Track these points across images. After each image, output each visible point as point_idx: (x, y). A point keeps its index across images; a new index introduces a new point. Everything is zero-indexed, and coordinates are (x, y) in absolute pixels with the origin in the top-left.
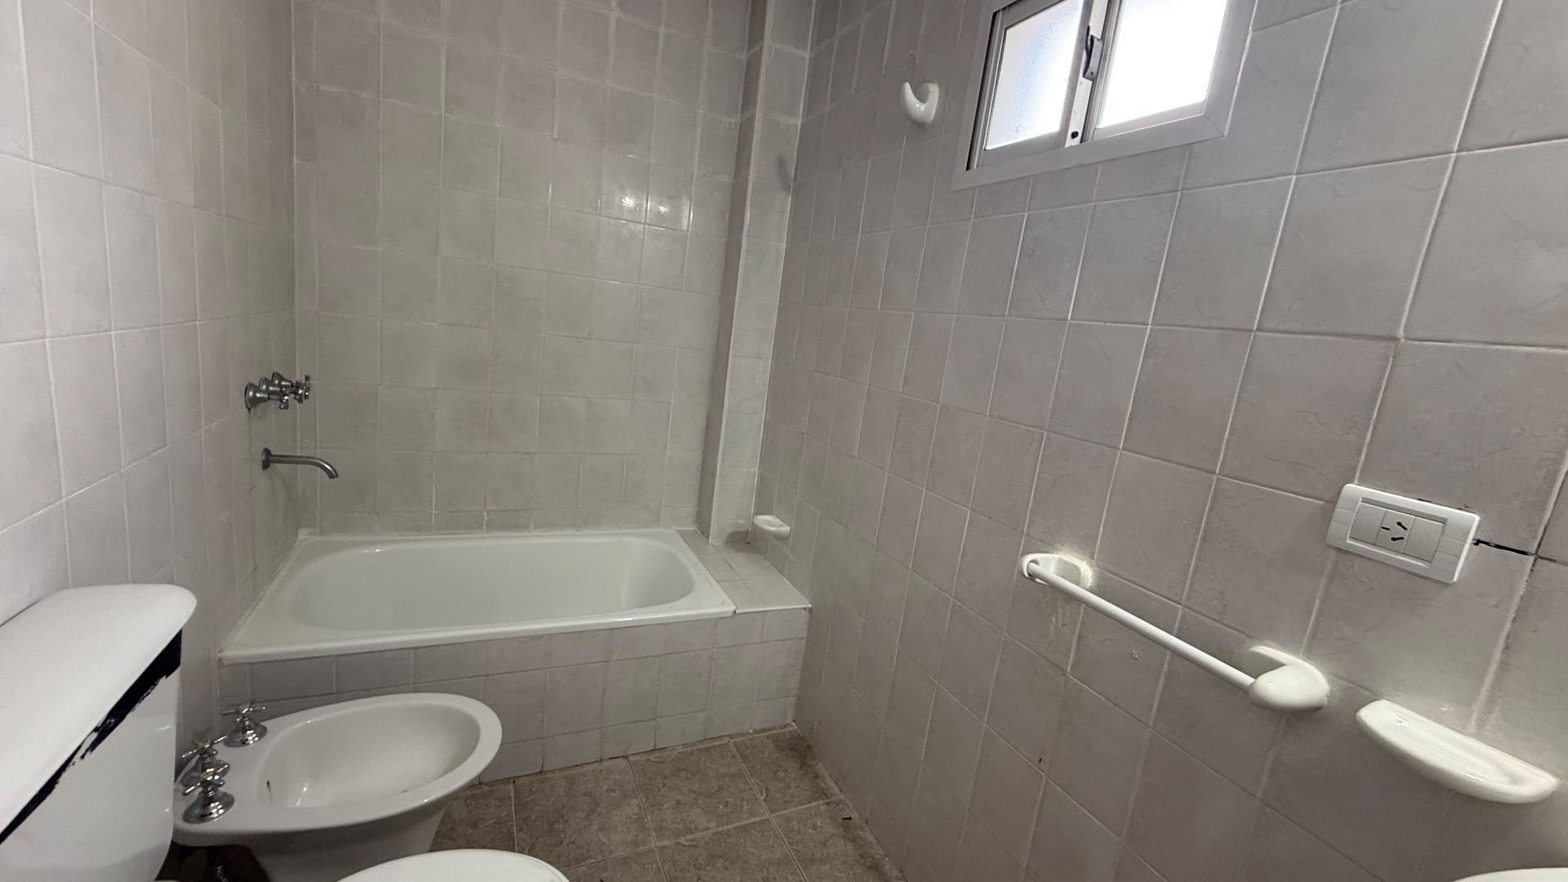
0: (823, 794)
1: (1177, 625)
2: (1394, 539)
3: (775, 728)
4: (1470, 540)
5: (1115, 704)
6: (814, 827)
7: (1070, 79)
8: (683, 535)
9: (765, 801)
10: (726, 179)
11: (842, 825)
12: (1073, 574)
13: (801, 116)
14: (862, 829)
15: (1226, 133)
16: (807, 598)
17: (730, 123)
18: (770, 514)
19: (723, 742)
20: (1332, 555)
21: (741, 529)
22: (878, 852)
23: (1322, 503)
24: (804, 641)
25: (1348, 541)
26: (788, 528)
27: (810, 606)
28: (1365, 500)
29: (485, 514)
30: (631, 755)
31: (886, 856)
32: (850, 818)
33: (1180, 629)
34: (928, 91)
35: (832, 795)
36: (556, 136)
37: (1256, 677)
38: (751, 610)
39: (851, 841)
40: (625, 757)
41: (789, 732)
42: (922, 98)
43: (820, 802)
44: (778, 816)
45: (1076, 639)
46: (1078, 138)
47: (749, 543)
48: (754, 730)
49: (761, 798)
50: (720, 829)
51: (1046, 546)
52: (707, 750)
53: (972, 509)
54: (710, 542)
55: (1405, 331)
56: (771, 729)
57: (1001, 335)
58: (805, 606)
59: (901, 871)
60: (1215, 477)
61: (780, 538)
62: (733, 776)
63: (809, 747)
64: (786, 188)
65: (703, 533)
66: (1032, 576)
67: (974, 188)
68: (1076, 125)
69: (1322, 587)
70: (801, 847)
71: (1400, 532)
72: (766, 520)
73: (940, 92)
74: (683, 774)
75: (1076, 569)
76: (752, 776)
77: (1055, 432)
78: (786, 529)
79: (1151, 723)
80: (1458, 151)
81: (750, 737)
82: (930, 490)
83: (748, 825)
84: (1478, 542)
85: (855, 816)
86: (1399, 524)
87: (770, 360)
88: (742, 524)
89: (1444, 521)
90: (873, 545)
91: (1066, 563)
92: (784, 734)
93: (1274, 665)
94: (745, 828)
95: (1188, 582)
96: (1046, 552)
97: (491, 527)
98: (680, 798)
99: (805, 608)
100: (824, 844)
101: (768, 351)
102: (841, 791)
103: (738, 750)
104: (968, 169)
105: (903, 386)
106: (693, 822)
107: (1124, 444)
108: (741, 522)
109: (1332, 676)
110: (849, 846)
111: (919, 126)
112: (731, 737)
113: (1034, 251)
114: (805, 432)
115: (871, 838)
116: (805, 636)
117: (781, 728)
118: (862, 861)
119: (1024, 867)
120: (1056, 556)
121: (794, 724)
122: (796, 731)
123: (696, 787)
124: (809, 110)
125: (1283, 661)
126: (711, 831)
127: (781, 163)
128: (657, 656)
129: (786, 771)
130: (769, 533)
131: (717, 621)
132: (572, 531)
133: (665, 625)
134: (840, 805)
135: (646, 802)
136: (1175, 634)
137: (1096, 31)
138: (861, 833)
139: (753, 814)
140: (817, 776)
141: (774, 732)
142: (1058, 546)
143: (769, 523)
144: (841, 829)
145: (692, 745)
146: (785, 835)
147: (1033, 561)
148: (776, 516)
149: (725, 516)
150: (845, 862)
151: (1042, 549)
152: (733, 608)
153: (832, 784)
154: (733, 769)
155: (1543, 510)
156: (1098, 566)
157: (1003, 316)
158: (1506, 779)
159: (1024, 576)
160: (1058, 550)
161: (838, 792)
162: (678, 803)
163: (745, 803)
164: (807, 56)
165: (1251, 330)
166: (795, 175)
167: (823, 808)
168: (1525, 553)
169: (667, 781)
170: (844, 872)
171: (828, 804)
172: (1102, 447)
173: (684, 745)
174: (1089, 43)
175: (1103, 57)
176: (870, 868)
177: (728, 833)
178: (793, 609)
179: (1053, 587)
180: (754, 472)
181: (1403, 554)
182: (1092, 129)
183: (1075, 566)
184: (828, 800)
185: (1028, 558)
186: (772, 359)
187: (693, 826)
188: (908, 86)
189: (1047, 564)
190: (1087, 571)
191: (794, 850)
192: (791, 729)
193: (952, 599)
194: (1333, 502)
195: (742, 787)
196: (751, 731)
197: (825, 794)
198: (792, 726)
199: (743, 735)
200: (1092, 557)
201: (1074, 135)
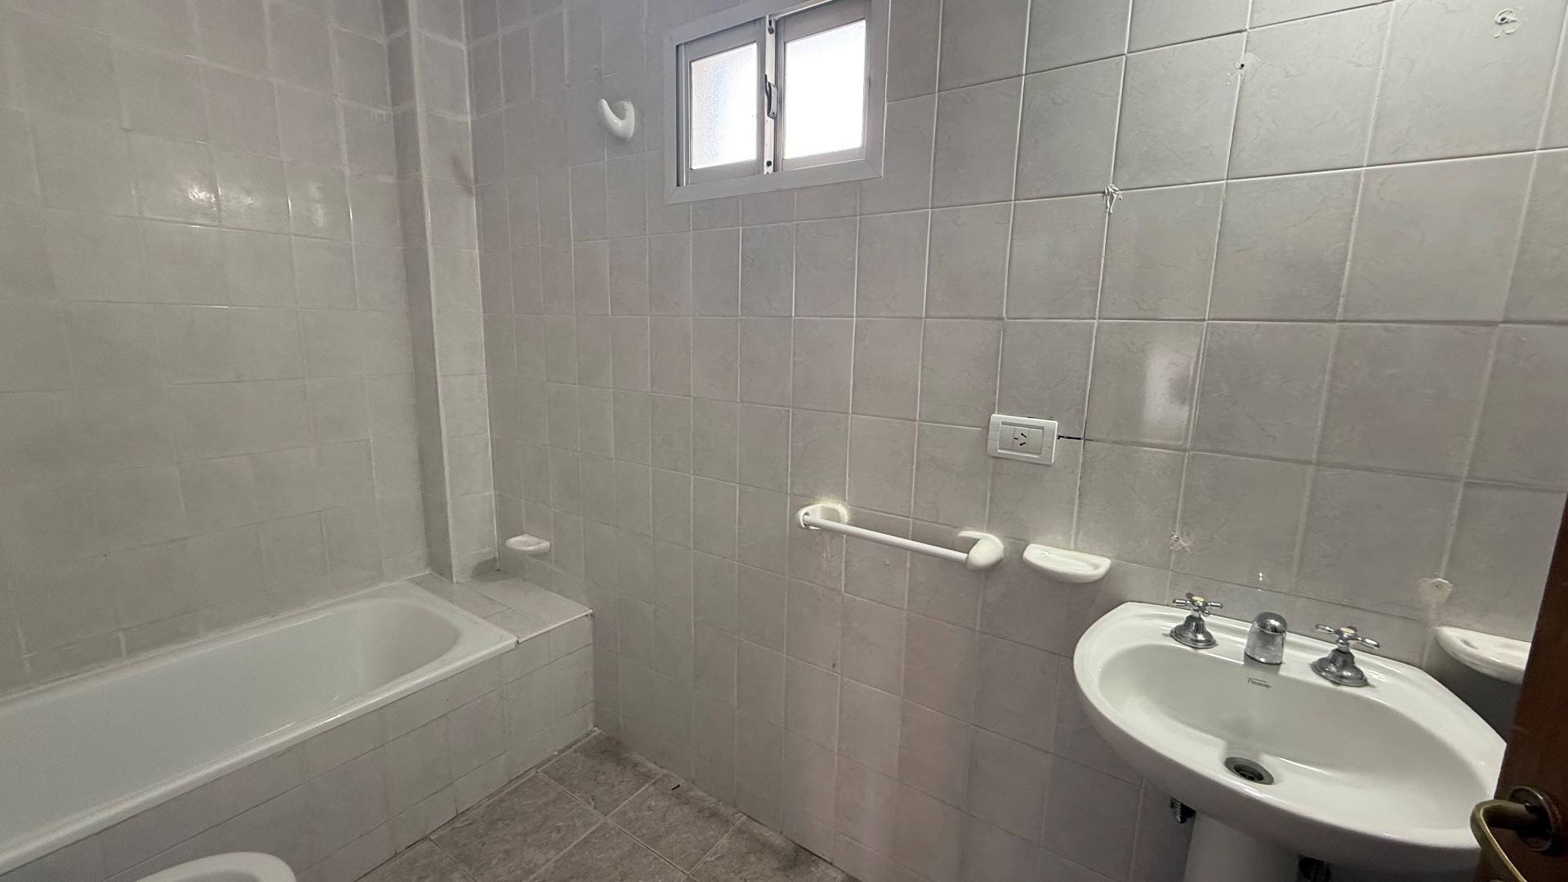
0: (647, 777)
1: (910, 533)
2: (1021, 444)
3: (578, 740)
4: (1056, 437)
5: (881, 603)
6: (650, 808)
7: (758, 115)
8: (418, 582)
9: (595, 808)
10: (387, 179)
11: (673, 795)
12: (833, 515)
13: (468, 110)
14: (692, 790)
15: (882, 175)
16: (585, 605)
17: (381, 116)
18: (521, 534)
19: (530, 776)
20: (992, 461)
21: (487, 558)
22: (711, 801)
23: (980, 429)
24: (591, 647)
25: (999, 451)
26: (548, 543)
27: (591, 611)
28: (1003, 423)
29: (121, 635)
30: (431, 833)
31: (719, 801)
32: (679, 786)
33: (912, 536)
34: (623, 107)
35: (655, 774)
36: (127, 125)
37: (968, 553)
38: (535, 634)
39: (685, 804)
40: (425, 838)
41: (595, 737)
42: (620, 114)
43: (647, 785)
44: (613, 816)
45: (844, 564)
46: (771, 167)
47: (498, 570)
48: (559, 751)
49: (591, 808)
50: (561, 854)
51: (809, 500)
52: (516, 790)
53: (740, 484)
54: (455, 581)
55: (1006, 314)
56: (575, 743)
57: (737, 332)
58: (586, 613)
59: (735, 807)
60: (917, 424)
61: (539, 555)
62: (554, 801)
63: (618, 743)
64: (469, 191)
65: (441, 574)
66: (807, 525)
67: (688, 203)
68: (768, 157)
69: (989, 483)
70: (644, 831)
71: (1023, 439)
72: (520, 542)
73: (635, 110)
74: (500, 825)
75: (835, 511)
76: (574, 793)
77: (798, 408)
78: (545, 544)
79: (906, 607)
80: (1015, 200)
81: (558, 758)
82: (697, 475)
83: (585, 838)
84: (1059, 437)
85: (681, 782)
86: (1022, 434)
87: (484, 375)
88: (488, 551)
89: (1042, 428)
90: (649, 537)
91: (827, 508)
92: (590, 742)
93: (975, 542)
94: (585, 841)
95: (913, 501)
96: (813, 504)
97: (134, 649)
98: (507, 847)
99: (587, 616)
100: (664, 819)
101: (481, 365)
102: (662, 768)
103: (549, 776)
104: (678, 185)
105: (652, 386)
106: (530, 861)
107: (852, 408)
108: (486, 550)
109: (1004, 538)
110: (686, 809)
111: (620, 141)
112: (537, 767)
113: (753, 260)
114: (547, 443)
115: (701, 793)
116: (591, 641)
117: (584, 738)
118: (701, 815)
119: (836, 751)
120: (819, 505)
121: (596, 729)
122: (600, 734)
123: (520, 828)
124: (477, 108)
125: (978, 537)
126: (553, 860)
127: (456, 164)
128: (442, 717)
129: (605, 773)
130: (524, 553)
131: (499, 659)
132: (263, 620)
133: (444, 681)
134: (666, 780)
135: (470, 869)
136: (910, 537)
137: (771, 79)
138: (692, 793)
139: (587, 825)
140: (635, 765)
141: (579, 744)
142: (817, 497)
143: (522, 543)
144: (673, 799)
145: (500, 791)
146: (626, 828)
147: (806, 514)
148: (528, 533)
149: (465, 549)
150: (687, 824)
151: (806, 503)
152: (514, 639)
153: (652, 765)
154: (552, 796)
155: (1083, 414)
156: (850, 505)
157: (737, 316)
158: (1092, 568)
159: (801, 527)
160: (818, 500)
161: (660, 769)
162: (507, 852)
163: (576, 820)
164: (464, 47)
165: (922, 318)
166: (475, 175)
167: (651, 789)
168: (1079, 439)
169: (485, 839)
170: (689, 831)
171: (654, 784)
172: (835, 414)
173: (489, 797)
174: (768, 89)
175: (781, 101)
176: (710, 817)
177: (571, 854)
178: (576, 619)
179: (824, 530)
180: (490, 496)
181: (1027, 452)
182: (781, 160)
183: (834, 510)
184: (653, 781)
185: (802, 513)
186: (488, 373)
187: (532, 865)
188: (604, 103)
189: (814, 513)
190: (843, 511)
191: (639, 837)
192: (596, 734)
193: (736, 563)
194: (987, 428)
195: (567, 807)
196: (556, 753)
197: (649, 777)
198: (595, 731)
199: (549, 760)
200: (845, 500)
201: (769, 164)
